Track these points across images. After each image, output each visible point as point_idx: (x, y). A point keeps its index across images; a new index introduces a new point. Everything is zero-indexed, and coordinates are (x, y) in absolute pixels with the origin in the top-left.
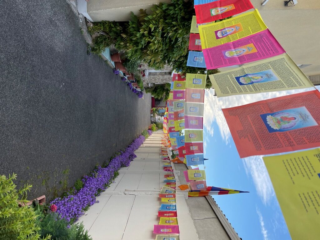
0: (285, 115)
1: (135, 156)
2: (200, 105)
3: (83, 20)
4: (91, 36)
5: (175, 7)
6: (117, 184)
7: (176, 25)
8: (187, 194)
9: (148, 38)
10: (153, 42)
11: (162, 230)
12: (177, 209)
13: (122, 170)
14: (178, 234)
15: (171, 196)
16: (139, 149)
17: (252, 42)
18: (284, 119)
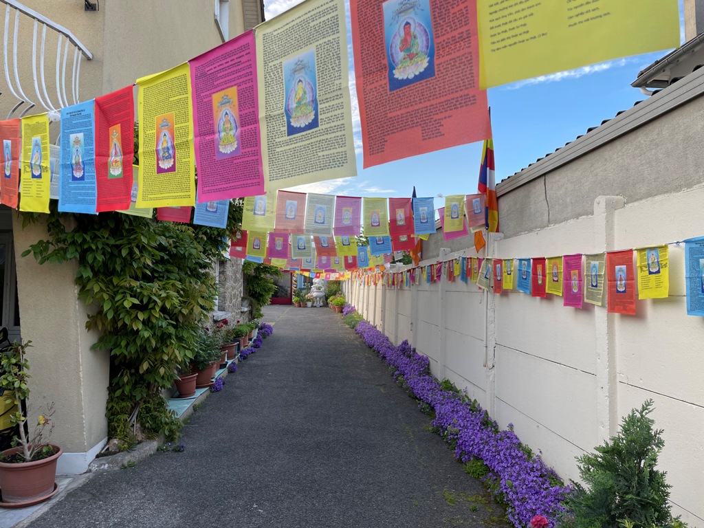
0: (398, 43)
1: (405, 343)
2: (310, 201)
3: (103, 462)
4: (140, 442)
5: (90, 249)
6: (467, 384)
7: (129, 248)
8: (492, 234)
9: (152, 311)
10: (163, 300)
11: (575, 290)
12: (528, 258)
13: (438, 372)
14: (583, 257)
15: (498, 270)
16: (387, 334)
17: (210, 95)
18: (406, 44)
